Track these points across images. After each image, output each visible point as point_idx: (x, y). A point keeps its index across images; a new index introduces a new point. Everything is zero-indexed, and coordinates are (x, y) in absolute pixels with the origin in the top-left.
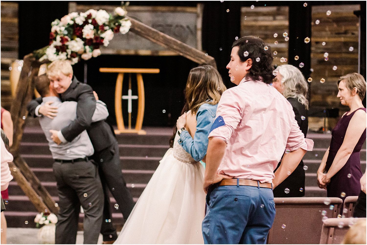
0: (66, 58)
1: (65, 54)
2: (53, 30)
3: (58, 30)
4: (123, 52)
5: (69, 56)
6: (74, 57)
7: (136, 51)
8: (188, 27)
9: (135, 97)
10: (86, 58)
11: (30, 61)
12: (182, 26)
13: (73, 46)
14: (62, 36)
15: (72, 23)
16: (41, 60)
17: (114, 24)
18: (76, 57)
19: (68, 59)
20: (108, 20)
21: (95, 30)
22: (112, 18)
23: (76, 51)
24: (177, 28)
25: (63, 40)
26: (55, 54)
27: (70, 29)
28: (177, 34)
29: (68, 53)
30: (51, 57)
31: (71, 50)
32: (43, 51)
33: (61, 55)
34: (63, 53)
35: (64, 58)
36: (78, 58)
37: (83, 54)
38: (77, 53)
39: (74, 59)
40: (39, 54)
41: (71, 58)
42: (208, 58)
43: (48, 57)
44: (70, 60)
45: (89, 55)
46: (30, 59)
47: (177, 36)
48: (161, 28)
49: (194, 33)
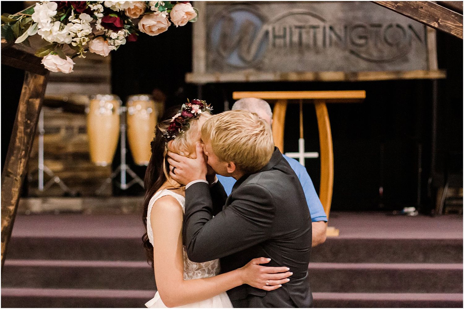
0: (89, 30)
1: (85, 17)
4: (293, 77)
5: (99, 27)
6: (116, 30)
7: (316, 74)
9: (315, 155)
12: (398, 26)
16: (20, 40)
18: (120, 30)
23: (117, 9)
24: (390, 29)
26: (57, 18)
28: (390, 40)
29: (96, 14)
30: (43, 30)
31: (103, 4)
32: (28, 17)
33: (74, 24)
34: (81, 16)
35: (82, 30)
36: (127, 31)
37: (142, 18)
38: (122, 14)
39: (114, 35)
40: (15, 25)
41: (107, 32)
43: (39, 29)
44: (105, 39)
45: (159, 22)
47: (390, 45)
48: (360, 29)
49: (423, 38)
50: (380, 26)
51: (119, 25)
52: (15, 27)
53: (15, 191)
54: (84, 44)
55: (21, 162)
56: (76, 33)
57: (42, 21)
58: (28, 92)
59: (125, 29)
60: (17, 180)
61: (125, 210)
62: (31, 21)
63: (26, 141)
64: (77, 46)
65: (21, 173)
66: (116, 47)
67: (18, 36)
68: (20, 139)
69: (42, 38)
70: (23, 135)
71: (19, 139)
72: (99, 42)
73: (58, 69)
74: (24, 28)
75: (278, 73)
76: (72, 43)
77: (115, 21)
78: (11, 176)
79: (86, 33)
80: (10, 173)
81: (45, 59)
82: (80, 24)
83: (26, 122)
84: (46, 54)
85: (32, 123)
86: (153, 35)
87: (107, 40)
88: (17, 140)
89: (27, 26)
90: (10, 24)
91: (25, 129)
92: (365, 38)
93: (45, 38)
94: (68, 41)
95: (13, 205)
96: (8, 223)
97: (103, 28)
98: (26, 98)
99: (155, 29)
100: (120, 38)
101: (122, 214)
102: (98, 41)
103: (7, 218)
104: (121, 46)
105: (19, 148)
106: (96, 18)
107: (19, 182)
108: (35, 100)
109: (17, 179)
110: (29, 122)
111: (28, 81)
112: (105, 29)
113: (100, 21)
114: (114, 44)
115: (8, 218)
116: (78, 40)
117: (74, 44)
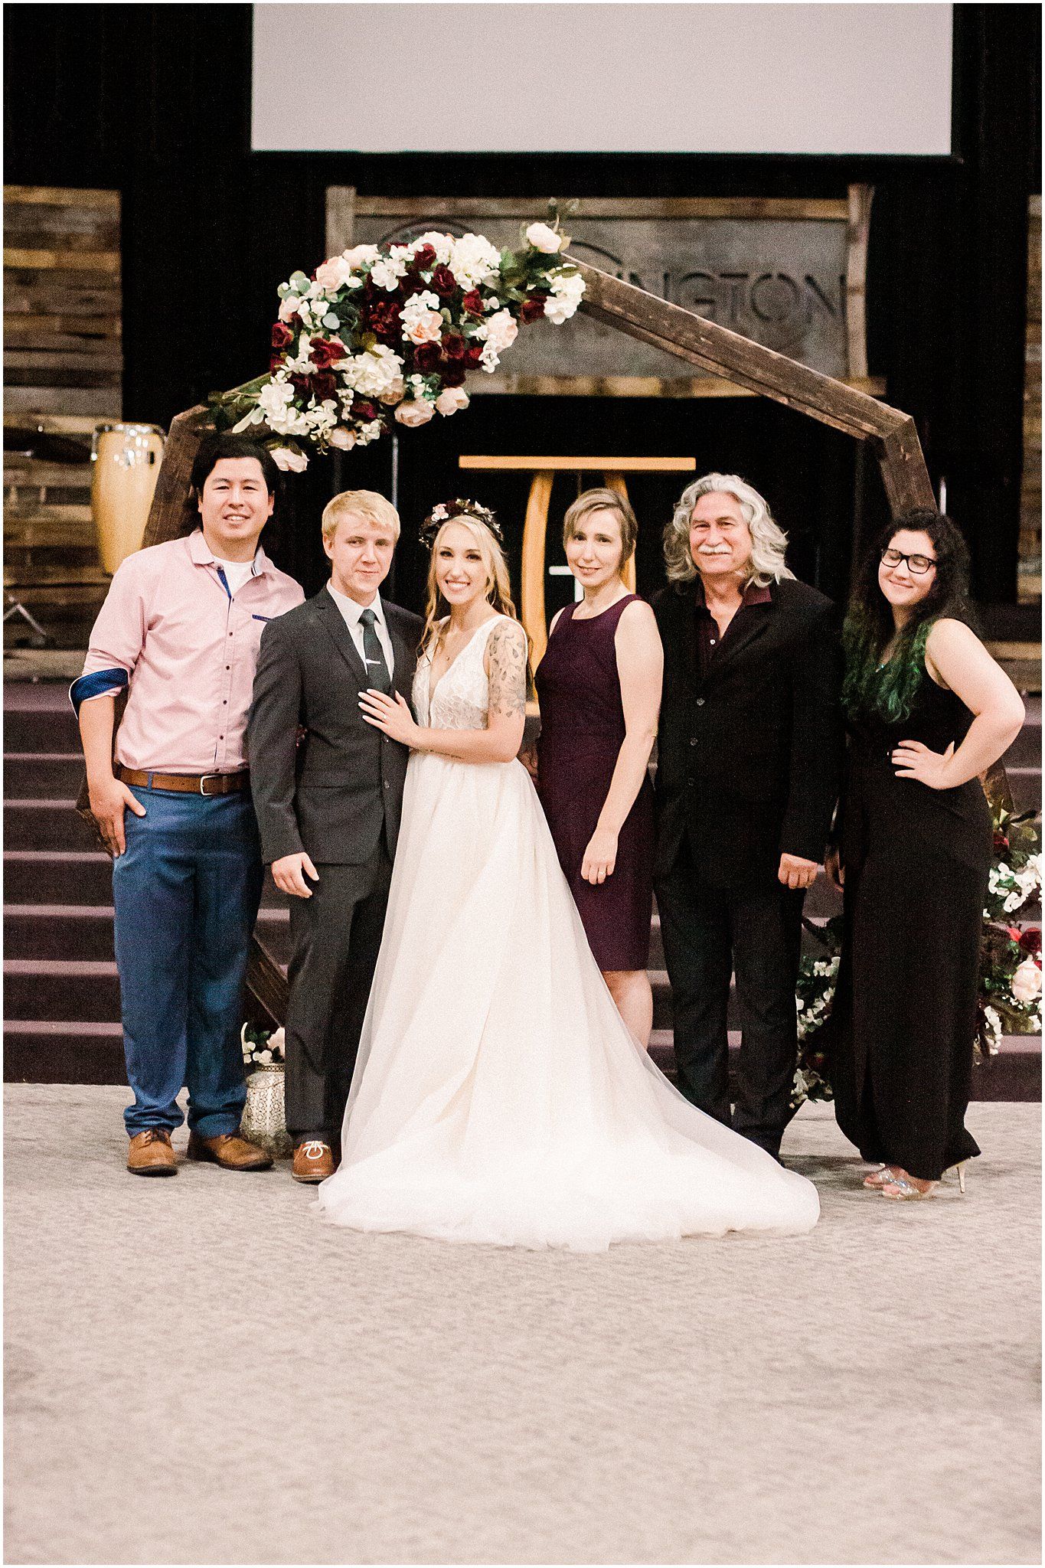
0: (334, 421)
1: (330, 405)
2: (284, 313)
3: (303, 311)
4: (549, 387)
5: (345, 416)
6: (368, 421)
7: (600, 382)
8: (809, 279)
10: (410, 420)
11: (196, 434)
12: (782, 277)
13: (364, 377)
14: (320, 335)
15: (356, 283)
16: (238, 429)
17: (521, 287)
18: (373, 420)
19: (341, 424)
20: (497, 273)
21: (446, 311)
22: (511, 264)
23: (371, 394)
24: (763, 287)
25: (322, 352)
26: (292, 404)
27: (351, 308)
28: (762, 309)
29: (344, 400)
30: (275, 419)
31: (352, 389)
32: (247, 397)
33: (315, 412)
34: (323, 403)
35: (325, 421)
36: (381, 421)
37: (400, 405)
38: (375, 401)
39: (366, 428)
40: (229, 408)
41: (355, 423)
42: (888, 416)
43: (266, 416)
44: (350, 430)
45: (423, 411)
46: (196, 426)
47: (765, 319)
48: (699, 283)
49: (836, 306)
50: (745, 276)
51: (370, 413)
52: (230, 411)
54: (326, 437)
56: (317, 425)
57: (274, 408)
59: (379, 419)
62: (254, 405)
64: (318, 439)
66: (367, 441)
69: (271, 429)
72: (342, 434)
73: (289, 467)
74: (242, 412)
75: (515, 377)
76: (311, 436)
77: (366, 410)
79: (330, 424)
82: (322, 412)
86: (413, 426)
87: (352, 432)
89: (247, 410)
90: (223, 406)
92: (711, 302)
93: (275, 429)
94: (304, 433)
97: (351, 418)
99: (415, 419)
100: (373, 430)
102: (341, 432)
104: (373, 441)
106: (341, 406)
112: (354, 417)
113: (349, 409)
114: (365, 438)
116: (319, 432)
117: (314, 438)
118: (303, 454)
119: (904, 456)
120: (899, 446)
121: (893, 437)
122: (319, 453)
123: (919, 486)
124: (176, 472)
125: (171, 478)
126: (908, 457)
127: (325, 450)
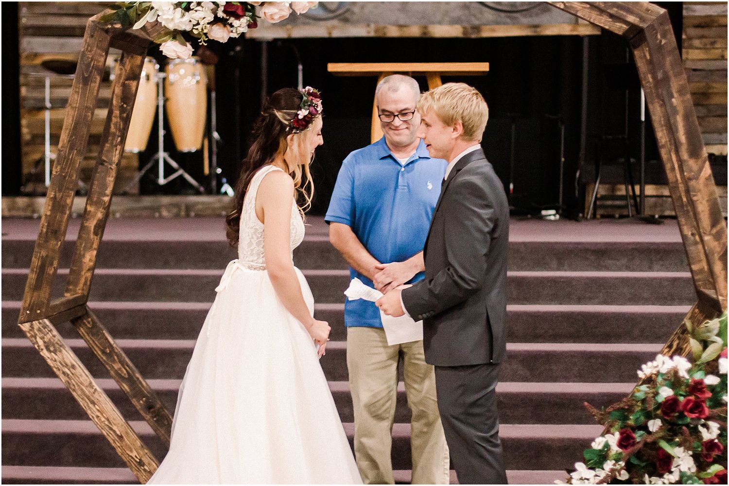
0: (211, 18)
1: (208, 5)
5: (221, 14)
6: (238, 17)
10: (272, 17)
11: (107, 31)
16: (137, 26)
18: (242, 16)
19: (217, 20)
26: (178, 5)
30: (165, 17)
33: (196, 11)
34: (203, 3)
35: (205, 17)
36: (248, 18)
37: (263, 5)
39: (236, 23)
40: (131, 10)
41: (228, 20)
42: (648, 10)
43: (158, 16)
44: (225, 26)
45: (281, 10)
46: (108, 25)
51: (240, 12)
52: (132, 13)
53: (110, 181)
54: (205, 31)
55: (116, 150)
56: (198, 21)
57: (164, 8)
58: (124, 73)
59: (247, 16)
60: (111, 168)
61: (165, 213)
62: (149, 7)
63: (121, 127)
64: (199, 34)
65: (116, 161)
66: (238, 34)
67: (134, 21)
68: (116, 124)
69: (163, 25)
70: (119, 120)
71: (114, 124)
72: (218, 29)
73: (178, 55)
74: (140, 13)
76: (193, 30)
77: (238, 9)
78: (106, 164)
79: (209, 20)
80: (104, 161)
81: (164, 45)
82: (202, 11)
83: (122, 105)
84: (165, 41)
85: (128, 108)
86: (274, 22)
87: (226, 27)
88: (112, 126)
89: (145, 11)
90: (126, 9)
91: (120, 114)
93: (166, 25)
94: (189, 28)
95: (108, 196)
96: (103, 215)
97: (225, 16)
98: (121, 81)
99: (276, 17)
100: (242, 26)
101: (161, 217)
102: (218, 27)
103: (101, 209)
104: (243, 34)
105: (114, 135)
106: (217, 6)
107: (114, 171)
108: (131, 82)
109: (113, 168)
110: (125, 106)
111: (124, 62)
112: (227, 16)
113: (222, 8)
114: (237, 32)
115: (103, 210)
116: (199, 27)
117: (195, 32)
118: (188, 45)
119: (661, 41)
120: (656, 33)
121: (652, 27)
122: (200, 44)
123: (672, 65)
124: (92, 60)
125: (88, 65)
126: (663, 42)
127: (204, 41)
